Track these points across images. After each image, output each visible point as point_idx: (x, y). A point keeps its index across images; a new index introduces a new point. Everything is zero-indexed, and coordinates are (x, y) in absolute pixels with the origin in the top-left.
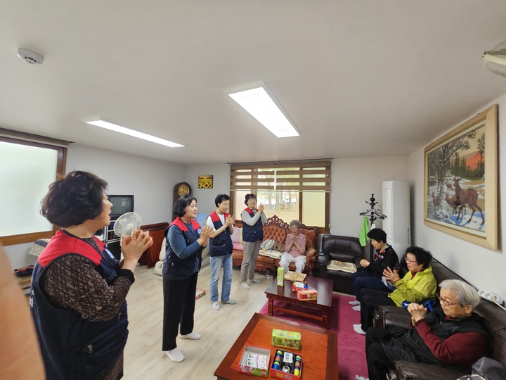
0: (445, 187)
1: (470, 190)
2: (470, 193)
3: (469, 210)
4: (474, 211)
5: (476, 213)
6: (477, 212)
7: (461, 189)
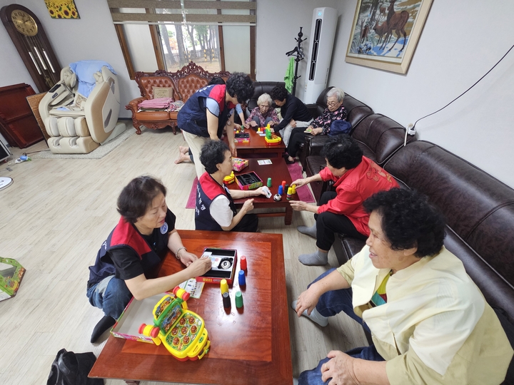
0: (378, 12)
1: (403, 12)
2: (401, 17)
3: (394, 37)
4: (399, 38)
5: (400, 39)
6: (402, 38)
7: (394, 12)
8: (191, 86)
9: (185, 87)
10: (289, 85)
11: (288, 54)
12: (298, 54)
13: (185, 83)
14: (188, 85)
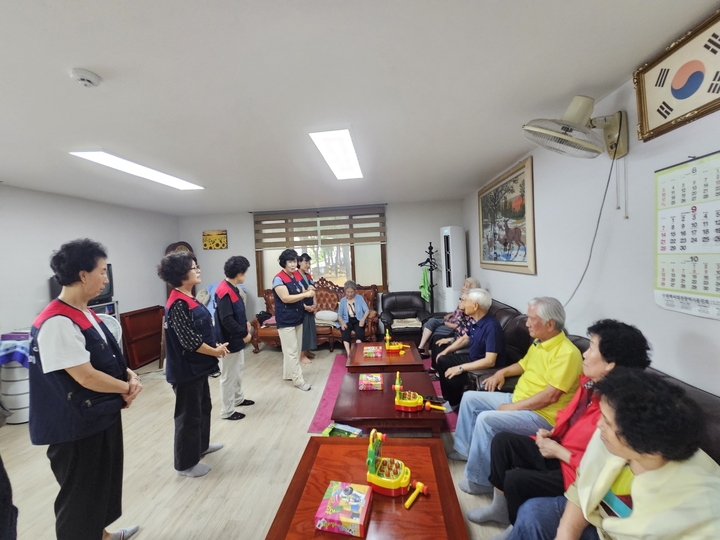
0: (497, 228)
1: (515, 228)
2: (516, 232)
4: (519, 246)
7: (510, 229)
10: (425, 293)
11: (421, 265)
12: (431, 264)
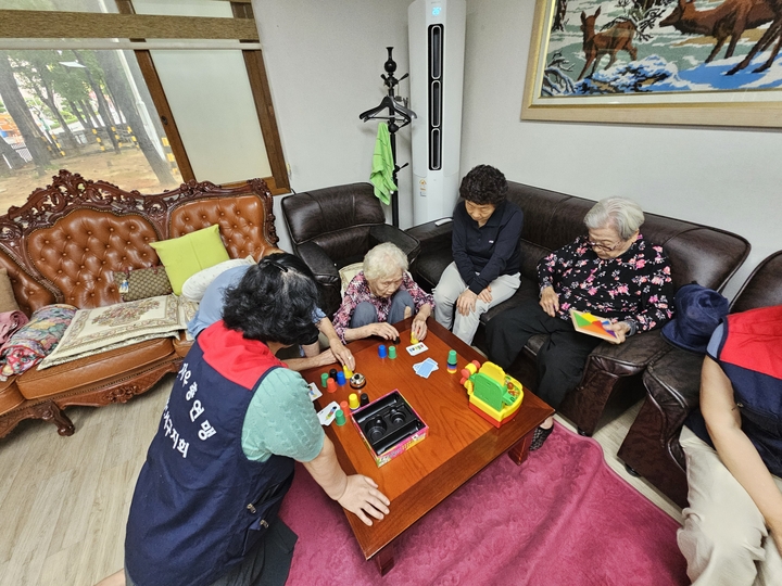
8: (85, 249)
9: (63, 254)
13: (59, 242)
14: (72, 247)
